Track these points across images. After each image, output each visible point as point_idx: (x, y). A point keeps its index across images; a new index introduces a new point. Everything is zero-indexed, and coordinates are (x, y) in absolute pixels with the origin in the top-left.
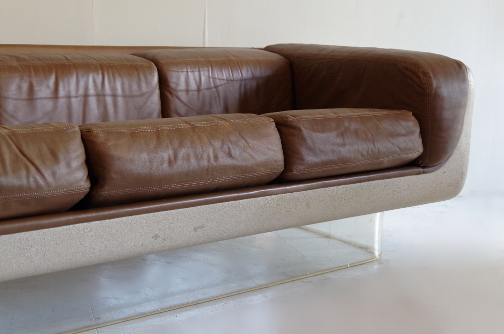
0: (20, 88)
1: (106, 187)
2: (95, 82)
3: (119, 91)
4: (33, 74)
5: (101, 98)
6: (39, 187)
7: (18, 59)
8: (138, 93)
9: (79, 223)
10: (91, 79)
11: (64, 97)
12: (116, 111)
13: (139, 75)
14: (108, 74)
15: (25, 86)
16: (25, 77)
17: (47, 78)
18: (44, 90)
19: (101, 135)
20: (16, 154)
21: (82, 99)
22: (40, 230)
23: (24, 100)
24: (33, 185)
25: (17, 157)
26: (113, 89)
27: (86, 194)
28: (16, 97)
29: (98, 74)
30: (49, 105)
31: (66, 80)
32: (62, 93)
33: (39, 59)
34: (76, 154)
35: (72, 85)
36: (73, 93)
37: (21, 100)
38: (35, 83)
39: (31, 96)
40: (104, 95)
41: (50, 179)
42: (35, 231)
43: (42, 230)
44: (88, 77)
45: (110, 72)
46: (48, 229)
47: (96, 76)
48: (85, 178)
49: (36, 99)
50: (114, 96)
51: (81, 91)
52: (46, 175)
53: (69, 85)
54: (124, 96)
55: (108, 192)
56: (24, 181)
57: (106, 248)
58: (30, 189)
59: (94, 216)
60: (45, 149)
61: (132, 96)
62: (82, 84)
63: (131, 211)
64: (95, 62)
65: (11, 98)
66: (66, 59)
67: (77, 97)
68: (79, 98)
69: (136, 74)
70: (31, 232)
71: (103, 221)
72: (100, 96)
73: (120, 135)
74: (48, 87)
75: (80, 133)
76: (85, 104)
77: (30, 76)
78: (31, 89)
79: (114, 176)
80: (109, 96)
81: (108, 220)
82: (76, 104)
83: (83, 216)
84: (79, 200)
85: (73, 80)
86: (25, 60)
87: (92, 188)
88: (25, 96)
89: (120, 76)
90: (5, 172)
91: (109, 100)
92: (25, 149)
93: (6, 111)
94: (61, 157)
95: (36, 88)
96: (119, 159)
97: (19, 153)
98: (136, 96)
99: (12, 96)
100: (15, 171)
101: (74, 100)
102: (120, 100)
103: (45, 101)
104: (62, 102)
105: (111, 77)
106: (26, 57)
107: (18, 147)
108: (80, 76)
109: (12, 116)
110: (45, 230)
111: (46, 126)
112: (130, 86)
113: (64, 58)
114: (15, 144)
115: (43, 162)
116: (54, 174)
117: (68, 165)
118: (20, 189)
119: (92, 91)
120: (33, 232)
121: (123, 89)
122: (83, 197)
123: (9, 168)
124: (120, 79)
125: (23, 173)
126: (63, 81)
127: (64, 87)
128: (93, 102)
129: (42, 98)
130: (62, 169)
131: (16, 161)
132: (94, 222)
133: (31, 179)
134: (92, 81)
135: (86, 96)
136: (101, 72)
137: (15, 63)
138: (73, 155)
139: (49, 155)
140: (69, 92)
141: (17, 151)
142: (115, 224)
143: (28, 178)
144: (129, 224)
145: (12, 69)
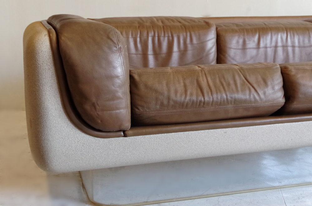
0: (238, 42)
1: (295, 103)
2: (282, 38)
3: (297, 44)
4: (246, 34)
5: (285, 48)
6: (256, 100)
7: (237, 25)
8: (308, 45)
9: (277, 124)
10: (279, 36)
11: (263, 47)
12: (294, 56)
13: (309, 33)
14: (290, 33)
15: (241, 41)
16: (242, 36)
17: (254, 36)
18: (252, 43)
19: (293, 70)
20: (243, 81)
21: (274, 48)
22: (254, 126)
23: (240, 49)
24: (253, 99)
25: (244, 82)
26: (293, 43)
27: (282, 106)
28: (235, 47)
29: (284, 33)
30: (254, 52)
31: (265, 37)
32: (262, 45)
33: (250, 25)
34: (278, 81)
35: (268, 40)
36: (268, 45)
37: (238, 49)
38: (246, 39)
39: (244, 47)
40: (287, 46)
41: (262, 96)
42: (251, 127)
43: (255, 126)
44: (278, 35)
45: (292, 32)
46: (259, 126)
47: (282, 34)
48: (282, 96)
49: (247, 49)
50: (293, 47)
51: (273, 44)
52: (260, 93)
53: (266, 40)
54: (299, 47)
55: (296, 105)
56: (248, 97)
57: (292, 140)
58: (251, 102)
59: (286, 120)
60: (260, 79)
61: (304, 47)
62: (274, 39)
63: (309, 118)
64: (282, 26)
65: (233, 48)
66: (265, 24)
67: (270, 47)
68: (272, 48)
69: (307, 33)
70: (249, 127)
71: (291, 123)
72: (285, 47)
73: (305, 70)
74: (254, 41)
75: (280, 69)
76: (275, 52)
77: (244, 35)
78: (244, 43)
79: (300, 96)
80: (290, 46)
81: (294, 123)
82: (270, 51)
83: (280, 119)
84: (278, 109)
85: (269, 37)
86: (241, 26)
87: (286, 103)
88: (240, 47)
89: (298, 34)
90: (237, 91)
91: (290, 49)
92: (248, 78)
93: (229, 56)
94: (269, 83)
95: (247, 42)
96: (304, 85)
97: (245, 80)
98: (307, 47)
99: (233, 47)
100: (243, 90)
101: (269, 49)
102: (297, 49)
103: (252, 50)
104: (262, 50)
105: (292, 35)
106: (242, 24)
107: (244, 77)
108: (273, 35)
109: (233, 59)
110: (257, 126)
111: (260, 64)
112: (304, 41)
113: (263, 24)
114: (243, 75)
115: (259, 86)
116: (265, 93)
117: (273, 88)
118: (245, 101)
119: (280, 44)
120: (250, 127)
121: (299, 42)
122: (280, 108)
123: (239, 88)
124: (297, 36)
125: (247, 92)
126: (263, 38)
127: (263, 41)
128: (280, 50)
129: (250, 48)
130: (269, 91)
131: (243, 84)
132: (286, 124)
133: (252, 96)
134: (280, 38)
135: (276, 47)
136: (285, 32)
137: (236, 28)
138: (276, 82)
139: (262, 82)
140: (266, 44)
141: (244, 79)
142: (298, 125)
143: (250, 95)
144: (307, 126)
145: (234, 31)
